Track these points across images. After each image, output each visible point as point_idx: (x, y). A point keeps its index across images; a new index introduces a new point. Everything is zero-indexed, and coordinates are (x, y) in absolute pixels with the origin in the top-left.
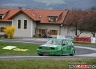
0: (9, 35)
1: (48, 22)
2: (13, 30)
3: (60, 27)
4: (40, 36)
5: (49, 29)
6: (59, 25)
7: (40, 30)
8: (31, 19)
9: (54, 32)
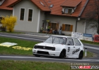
0: (7, 27)
1: (60, 14)
2: (14, 22)
3: (77, 21)
4: (49, 32)
5: (62, 23)
6: (76, 18)
7: (49, 23)
8: (38, 8)
9: (69, 28)
